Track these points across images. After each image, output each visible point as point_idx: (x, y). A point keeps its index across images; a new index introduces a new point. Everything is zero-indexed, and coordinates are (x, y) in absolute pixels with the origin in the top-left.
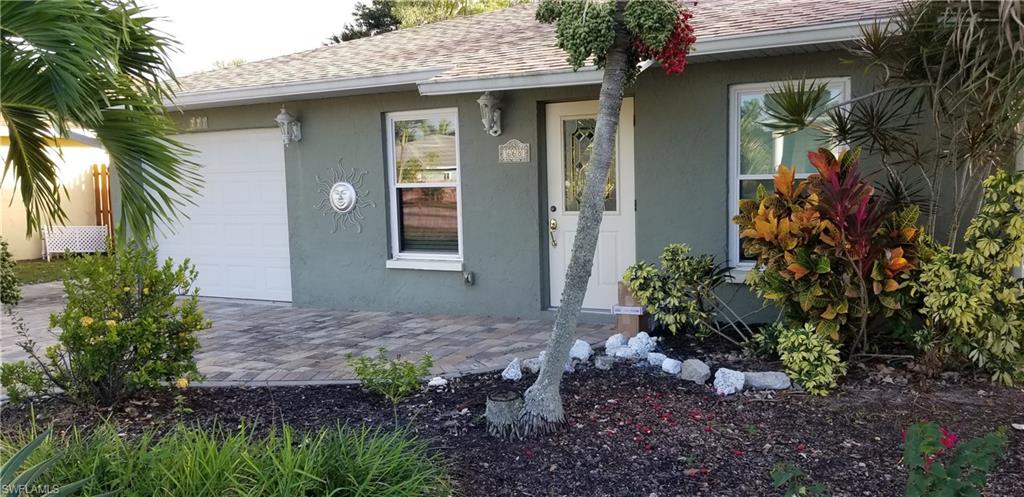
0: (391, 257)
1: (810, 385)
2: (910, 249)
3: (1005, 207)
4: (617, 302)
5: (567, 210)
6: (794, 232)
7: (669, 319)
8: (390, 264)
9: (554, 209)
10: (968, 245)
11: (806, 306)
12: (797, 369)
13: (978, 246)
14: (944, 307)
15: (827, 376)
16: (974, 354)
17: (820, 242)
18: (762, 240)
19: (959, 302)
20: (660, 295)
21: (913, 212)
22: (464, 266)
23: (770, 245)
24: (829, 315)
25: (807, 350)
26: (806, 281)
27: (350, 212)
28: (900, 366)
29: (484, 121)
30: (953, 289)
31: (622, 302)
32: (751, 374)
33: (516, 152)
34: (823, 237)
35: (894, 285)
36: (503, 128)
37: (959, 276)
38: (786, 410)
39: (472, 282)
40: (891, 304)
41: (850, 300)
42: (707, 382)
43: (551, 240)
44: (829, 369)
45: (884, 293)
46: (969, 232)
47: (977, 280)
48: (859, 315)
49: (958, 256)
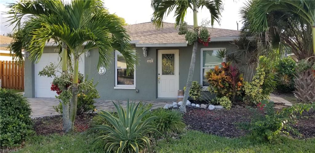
0: (115, 86)
1: (227, 108)
2: (241, 81)
3: (260, 73)
4: (177, 95)
5: (162, 74)
6: (220, 78)
7: (194, 97)
8: (115, 88)
9: (159, 74)
10: (253, 81)
11: (223, 93)
12: (223, 105)
13: (255, 80)
14: (250, 92)
15: (229, 106)
16: (254, 102)
17: (225, 80)
18: (213, 80)
19: (253, 91)
20: (192, 92)
21: (242, 75)
22: (136, 88)
23: (216, 81)
24: (227, 95)
25: (225, 101)
26: (223, 88)
27: (104, 75)
28: (240, 105)
29: (144, 53)
30: (251, 89)
31: (179, 95)
32: (216, 106)
33: (151, 61)
34: (226, 79)
35: (239, 89)
36: (147, 55)
37: (252, 86)
38: (225, 111)
39: (138, 92)
40: (238, 93)
41: (232, 92)
42: (207, 108)
43: (158, 82)
44: (229, 105)
45: (237, 91)
46: (254, 78)
47: (255, 87)
48: (233, 95)
49: (251, 83)
